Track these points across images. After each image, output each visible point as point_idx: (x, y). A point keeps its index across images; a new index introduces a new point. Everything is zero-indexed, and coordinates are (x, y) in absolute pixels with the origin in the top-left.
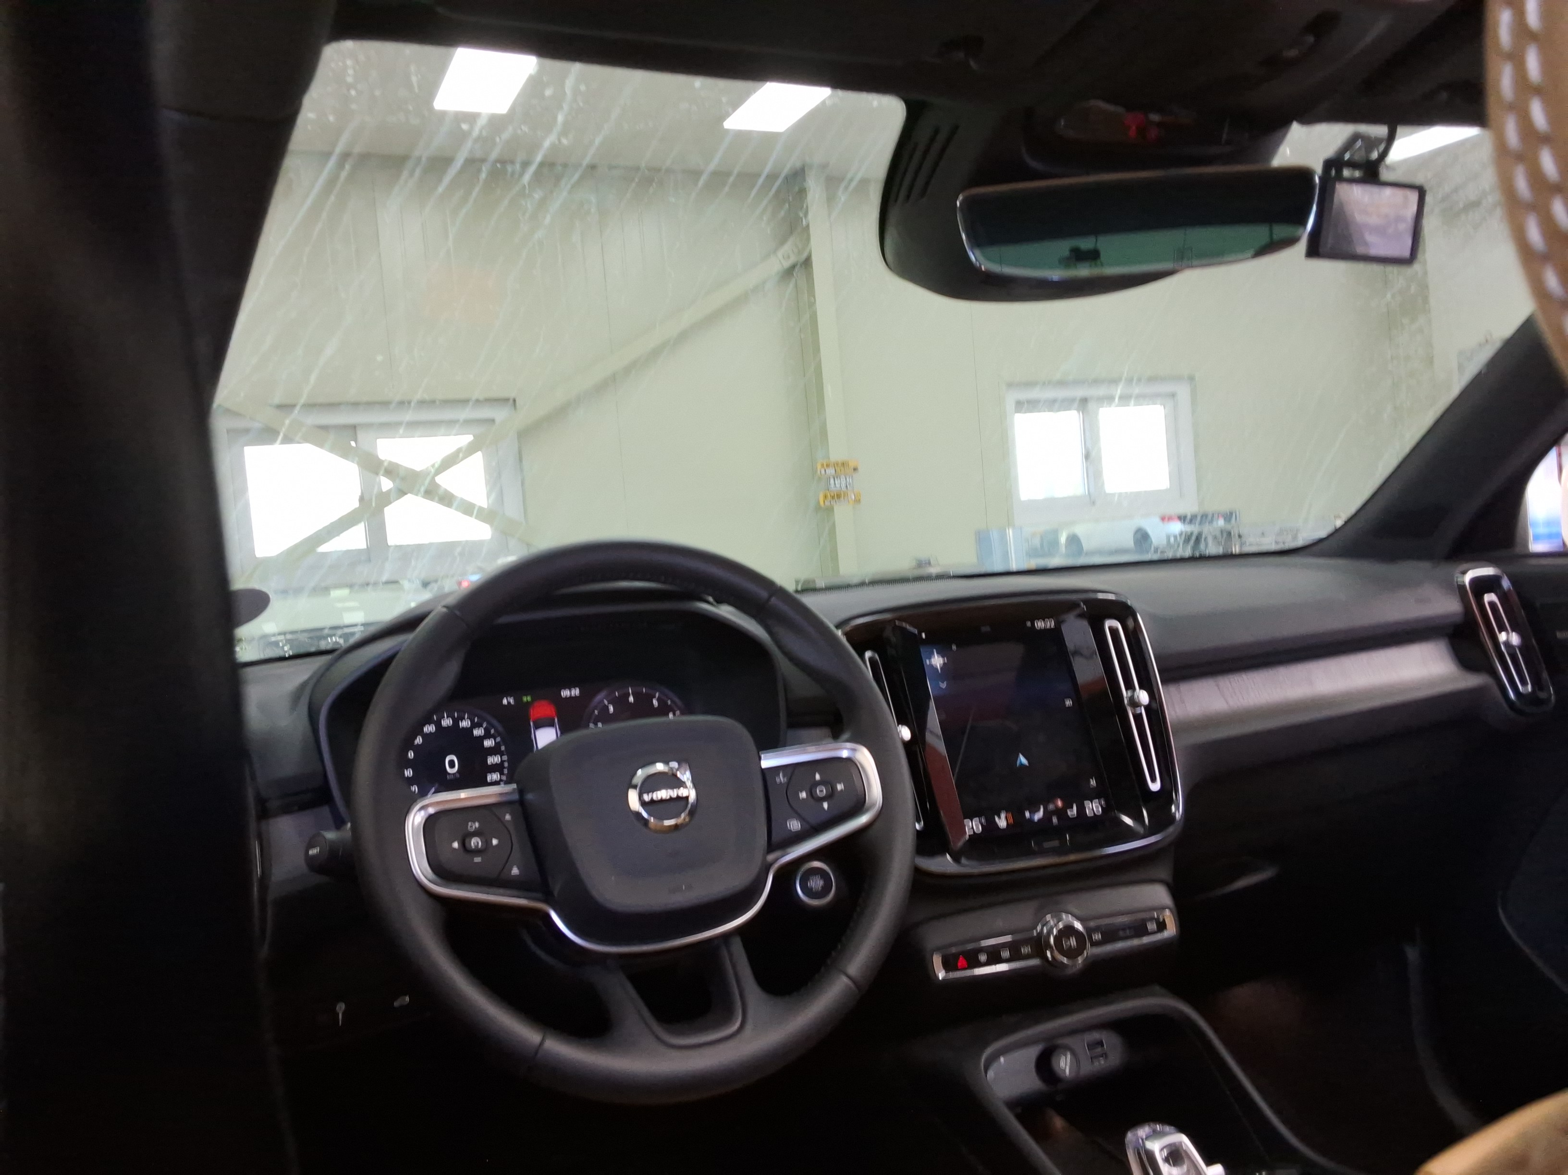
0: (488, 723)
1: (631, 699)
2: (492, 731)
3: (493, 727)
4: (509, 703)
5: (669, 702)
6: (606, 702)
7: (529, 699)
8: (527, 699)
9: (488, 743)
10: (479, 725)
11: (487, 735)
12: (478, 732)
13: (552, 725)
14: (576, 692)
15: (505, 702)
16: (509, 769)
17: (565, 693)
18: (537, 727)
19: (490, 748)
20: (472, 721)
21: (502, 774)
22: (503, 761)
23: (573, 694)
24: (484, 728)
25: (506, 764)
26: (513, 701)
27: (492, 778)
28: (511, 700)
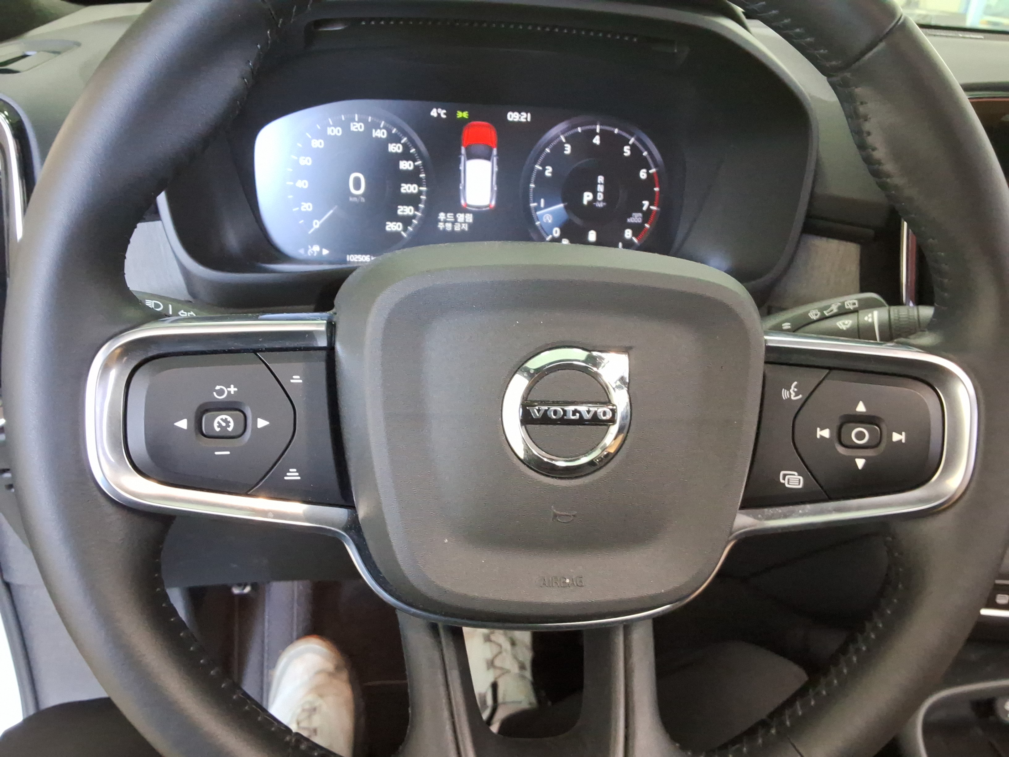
0: (410, 139)
1: (597, 140)
2: (413, 151)
3: (416, 146)
4: (439, 115)
5: (645, 154)
6: (563, 138)
7: (465, 115)
8: (463, 115)
9: (405, 165)
10: (397, 140)
11: (406, 156)
12: (395, 148)
13: (488, 157)
14: (524, 117)
15: (434, 113)
16: (427, 202)
17: (513, 116)
18: (470, 156)
19: (407, 172)
20: (389, 132)
21: (417, 209)
22: (420, 193)
23: (523, 120)
24: (403, 144)
25: (423, 197)
26: (445, 114)
27: (403, 211)
28: (443, 113)
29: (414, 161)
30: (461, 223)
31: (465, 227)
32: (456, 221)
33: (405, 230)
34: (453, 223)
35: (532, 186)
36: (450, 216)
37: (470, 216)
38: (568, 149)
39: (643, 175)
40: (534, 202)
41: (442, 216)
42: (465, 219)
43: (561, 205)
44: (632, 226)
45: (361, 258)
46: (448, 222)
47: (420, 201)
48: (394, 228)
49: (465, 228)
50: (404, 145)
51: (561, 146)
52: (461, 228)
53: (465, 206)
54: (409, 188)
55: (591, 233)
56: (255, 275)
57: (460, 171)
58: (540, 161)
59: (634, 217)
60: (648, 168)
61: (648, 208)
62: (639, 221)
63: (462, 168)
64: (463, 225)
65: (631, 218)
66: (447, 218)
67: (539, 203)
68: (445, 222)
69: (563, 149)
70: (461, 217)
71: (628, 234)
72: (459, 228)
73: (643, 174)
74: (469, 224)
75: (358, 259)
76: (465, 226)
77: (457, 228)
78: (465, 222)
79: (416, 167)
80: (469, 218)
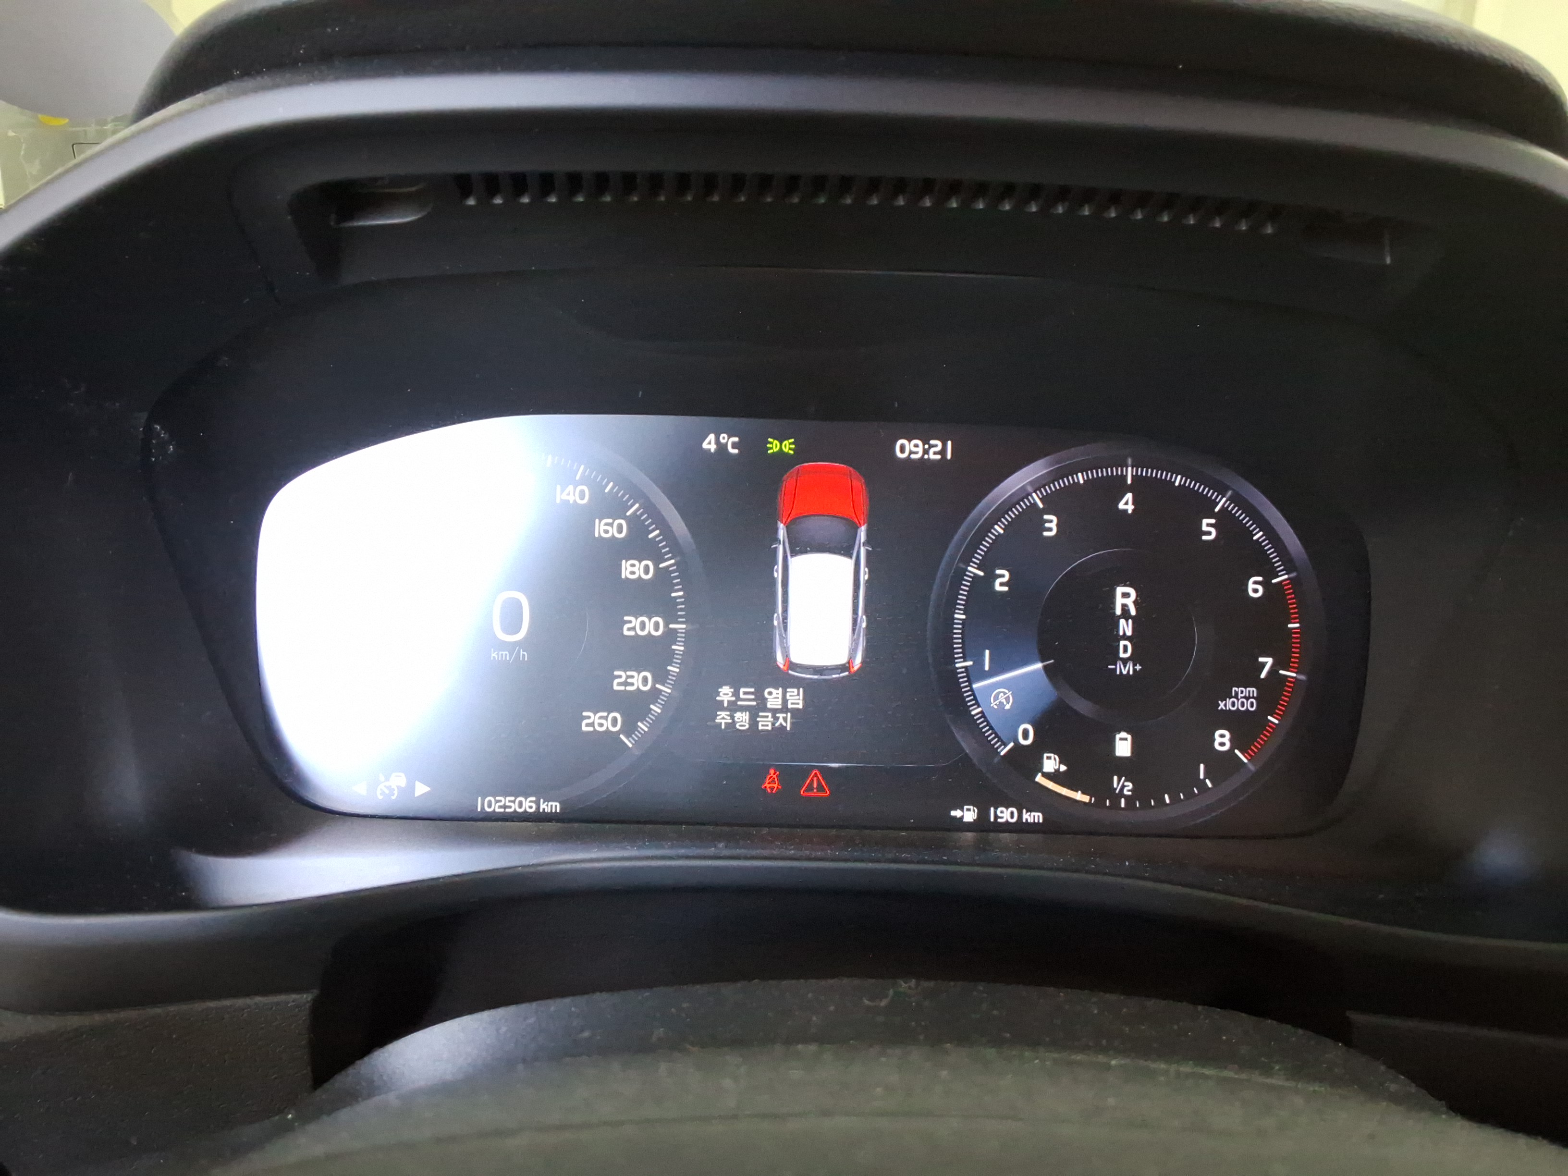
0: (650, 508)
1: (1127, 503)
2: (654, 535)
3: (661, 524)
4: (722, 448)
5: (1259, 537)
6: (1038, 500)
7: (788, 446)
8: (781, 446)
9: (635, 570)
10: (615, 509)
11: (636, 547)
12: (609, 529)
13: (845, 549)
14: (935, 450)
15: (709, 443)
16: (687, 660)
17: (909, 449)
18: (799, 547)
19: (637, 586)
20: (596, 490)
21: (661, 676)
22: (670, 636)
23: (933, 456)
24: (629, 520)
25: (679, 648)
26: (734, 446)
27: (626, 684)
28: (730, 442)
29: (658, 559)
30: (774, 711)
31: (785, 721)
32: (761, 704)
33: (629, 728)
34: (754, 713)
35: (960, 616)
36: (747, 694)
37: (798, 694)
38: (1052, 525)
39: (1256, 591)
40: (965, 659)
41: (725, 694)
42: (785, 701)
43: (1039, 666)
44: (1231, 721)
45: (511, 804)
46: (743, 709)
47: (670, 657)
48: (601, 725)
49: (784, 724)
50: (633, 522)
51: (1033, 517)
52: (773, 724)
53: (785, 668)
54: (643, 626)
55: (1121, 739)
56: (172, 916)
57: (774, 581)
58: (978, 557)
59: (1236, 697)
60: (1269, 573)
61: (1273, 672)
62: (1251, 706)
63: (778, 575)
64: (781, 716)
65: (1229, 702)
66: (739, 699)
67: (979, 662)
68: (733, 708)
69: (1041, 526)
70: (774, 698)
71: (1222, 740)
72: (770, 724)
73: (1254, 588)
74: (795, 712)
75: (505, 807)
76: (785, 719)
77: (765, 723)
78: (785, 709)
79: (662, 575)
80: (796, 698)
